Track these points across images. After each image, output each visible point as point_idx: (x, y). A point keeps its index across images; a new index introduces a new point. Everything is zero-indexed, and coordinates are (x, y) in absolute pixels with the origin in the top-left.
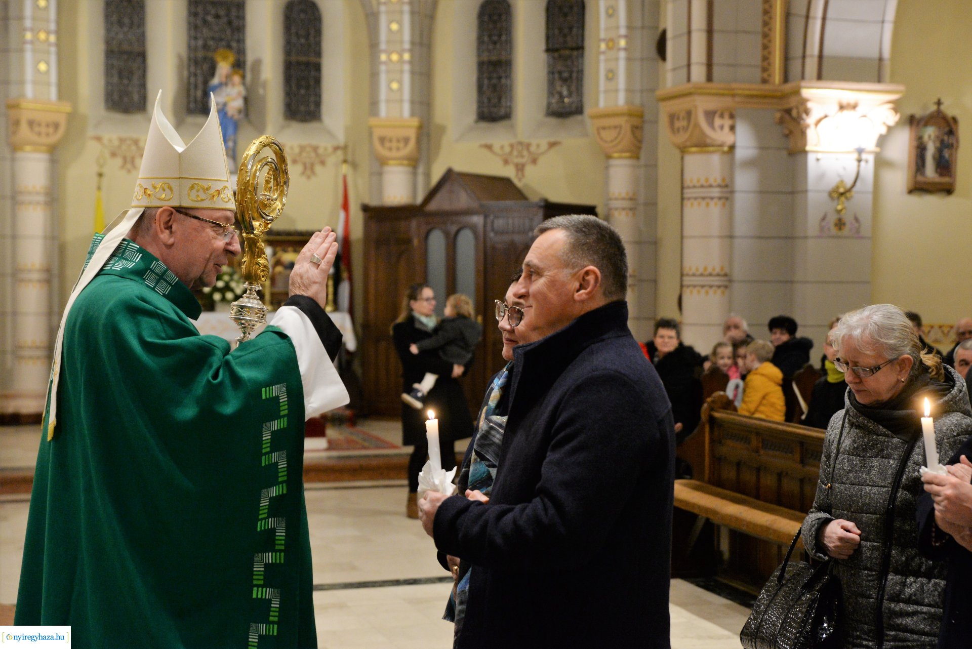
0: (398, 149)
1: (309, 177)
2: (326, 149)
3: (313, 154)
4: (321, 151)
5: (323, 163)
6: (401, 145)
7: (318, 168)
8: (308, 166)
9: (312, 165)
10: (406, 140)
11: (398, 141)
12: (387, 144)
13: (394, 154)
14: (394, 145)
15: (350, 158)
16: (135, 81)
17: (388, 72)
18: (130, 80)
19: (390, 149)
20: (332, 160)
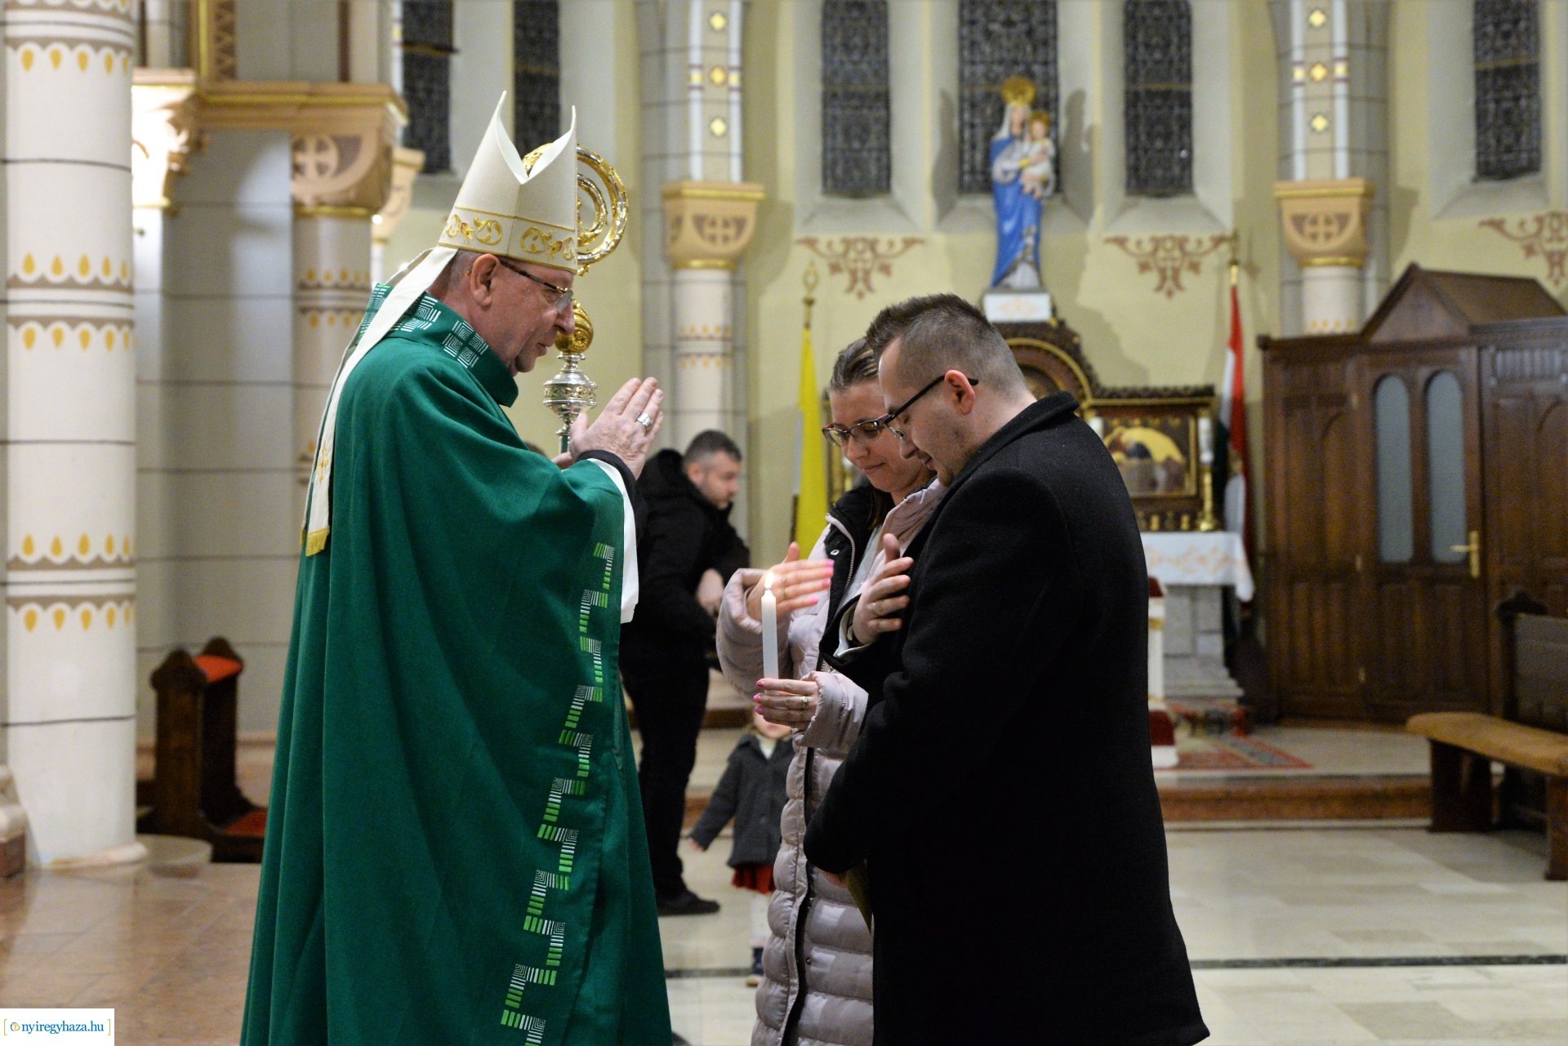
0: (1328, 236)
1: (1170, 294)
2: (1200, 242)
3: (1177, 253)
4: (1191, 246)
5: (1195, 267)
6: (1334, 228)
7: (1186, 277)
8: (1169, 273)
9: (1176, 272)
10: (1343, 220)
11: (1328, 222)
12: (1309, 229)
13: (1321, 245)
14: (1321, 228)
15: (1242, 257)
16: (873, 142)
17: (1306, 99)
18: (863, 141)
19: (1314, 236)
20: (1210, 262)
